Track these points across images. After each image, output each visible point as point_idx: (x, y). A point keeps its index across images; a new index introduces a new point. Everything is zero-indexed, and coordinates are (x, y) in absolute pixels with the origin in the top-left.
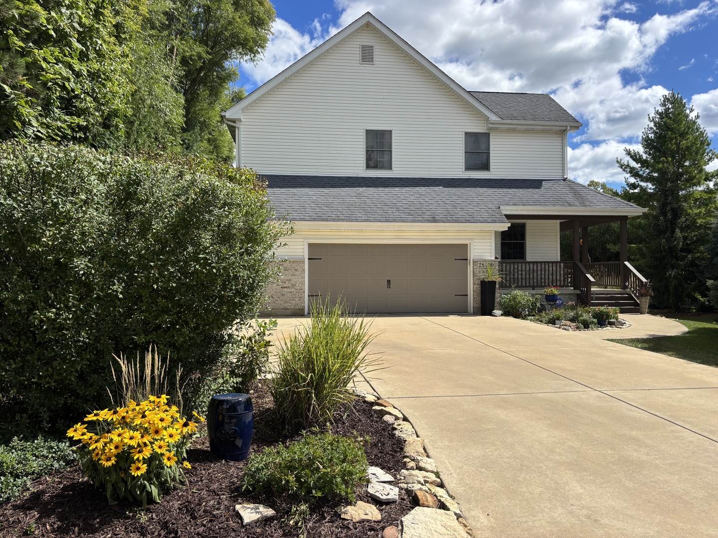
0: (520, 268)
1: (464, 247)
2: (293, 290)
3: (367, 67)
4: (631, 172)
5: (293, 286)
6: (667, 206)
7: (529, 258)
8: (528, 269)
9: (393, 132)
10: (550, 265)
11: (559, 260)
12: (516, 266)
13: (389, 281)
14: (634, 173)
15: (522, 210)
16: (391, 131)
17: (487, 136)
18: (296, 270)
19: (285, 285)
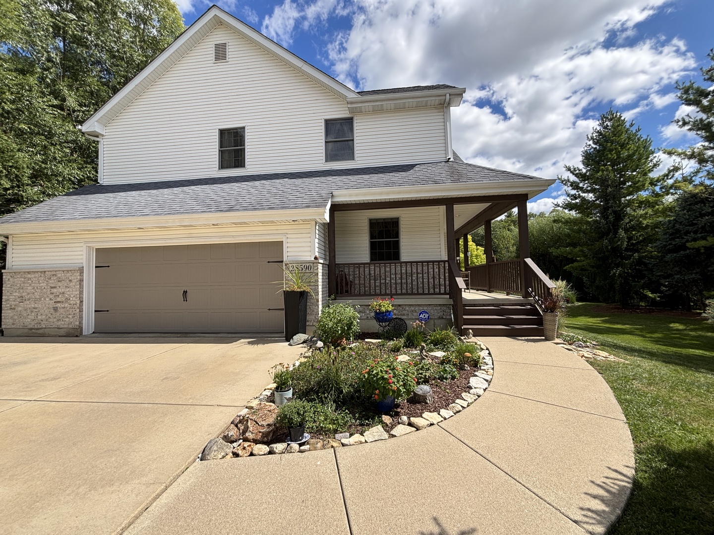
0: (393, 271)
1: (278, 246)
2: (66, 305)
3: (222, 66)
4: (571, 185)
5: (67, 300)
6: (608, 210)
7: (404, 257)
8: (404, 271)
9: (246, 128)
10: (431, 266)
12: (388, 269)
13: (185, 292)
14: (575, 186)
16: (244, 128)
17: (349, 121)
18: (70, 281)
19: (58, 299)
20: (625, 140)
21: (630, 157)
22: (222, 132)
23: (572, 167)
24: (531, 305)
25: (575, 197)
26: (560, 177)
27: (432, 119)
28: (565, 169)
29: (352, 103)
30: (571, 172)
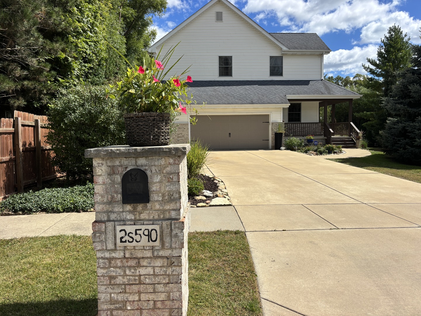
0: (298, 126)
1: (267, 116)
2: (183, 138)
3: (219, 24)
4: (370, 71)
5: (183, 136)
6: (388, 91)
7: (303, 121)
8: (302, 126)
9: (233, 57)
10: (312, 124)
11: (318, 122)
12: (296, 125)
13: (230, 134)
14: (372, 72)
15: (297, 97)
16: (231, 57)
17: (281, 58)
18: (184, 128)
19: (179, 136)
20: (401, 47)
21: (402, 57)
22: (220, 58)
23: (371, 60)
24: (351, 139)
25: (371, 79)
26: (364, 65)
27: (316, 60)
28: (367, 61)
29: (284, 51)
30: (370, 63)
